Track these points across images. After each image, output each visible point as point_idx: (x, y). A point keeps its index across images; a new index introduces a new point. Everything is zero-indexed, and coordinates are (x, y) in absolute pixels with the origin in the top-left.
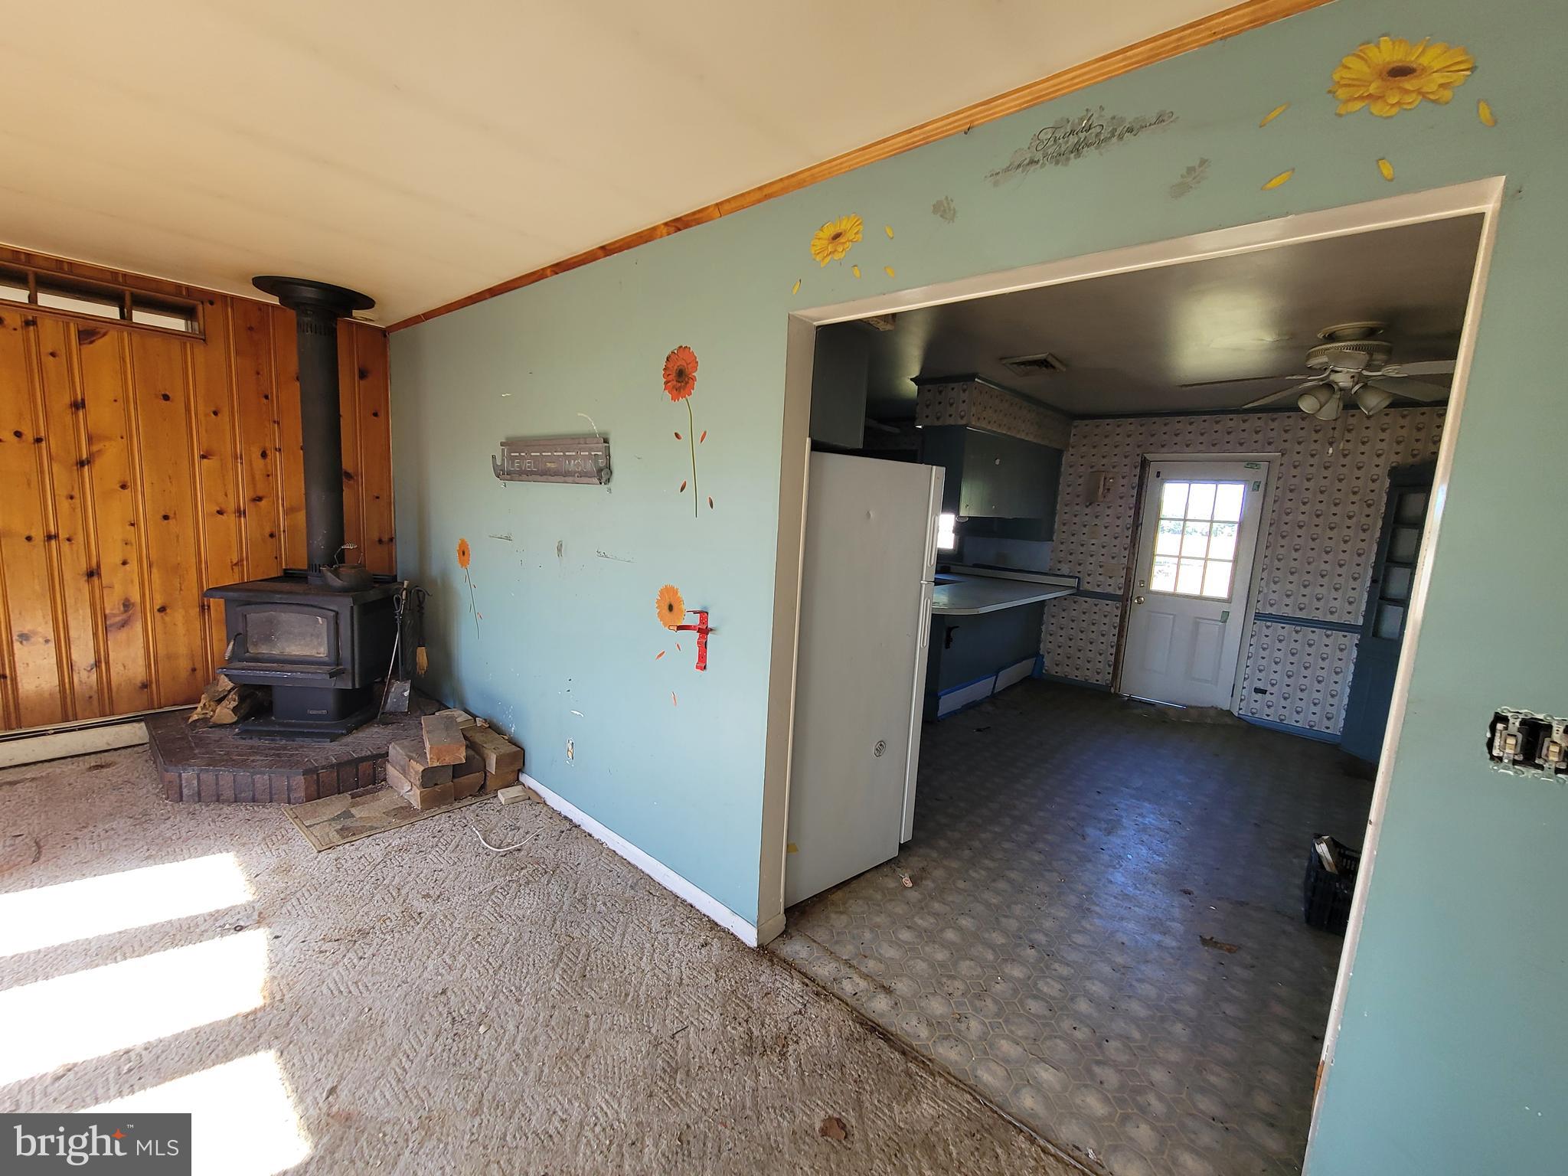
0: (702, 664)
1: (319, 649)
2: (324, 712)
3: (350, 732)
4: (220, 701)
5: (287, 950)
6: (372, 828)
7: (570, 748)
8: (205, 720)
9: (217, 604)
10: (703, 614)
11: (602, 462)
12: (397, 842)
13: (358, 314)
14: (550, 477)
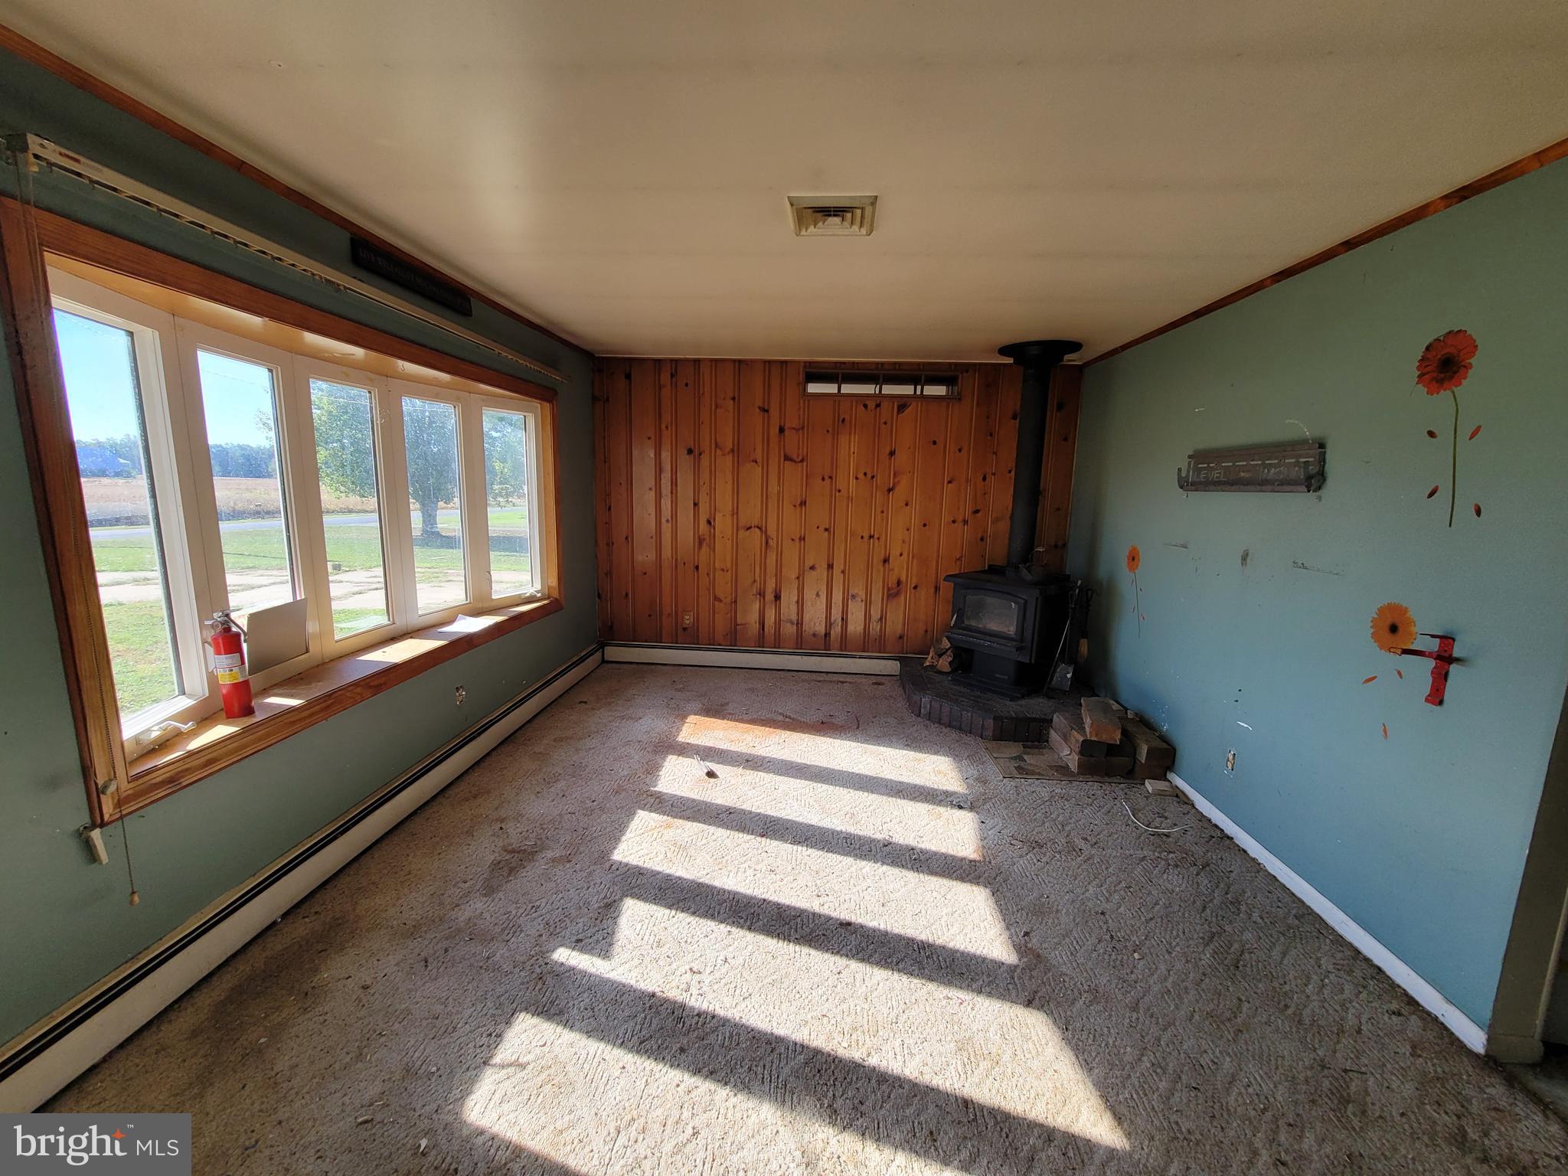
0: (1436, 696)
1: (1011, 630)
2: (1006, 677)
3: (1023, 697)
4: (940, 656)
5: (990, 833)
6: (1039, 774)
7: (1231, 757)
8: (932, 667)
9: (947, 588)
10: (1447, 640)
11: (1313, 469)
12: (1059, 791)
13: (1072, 359)
14: (1242, 487)
